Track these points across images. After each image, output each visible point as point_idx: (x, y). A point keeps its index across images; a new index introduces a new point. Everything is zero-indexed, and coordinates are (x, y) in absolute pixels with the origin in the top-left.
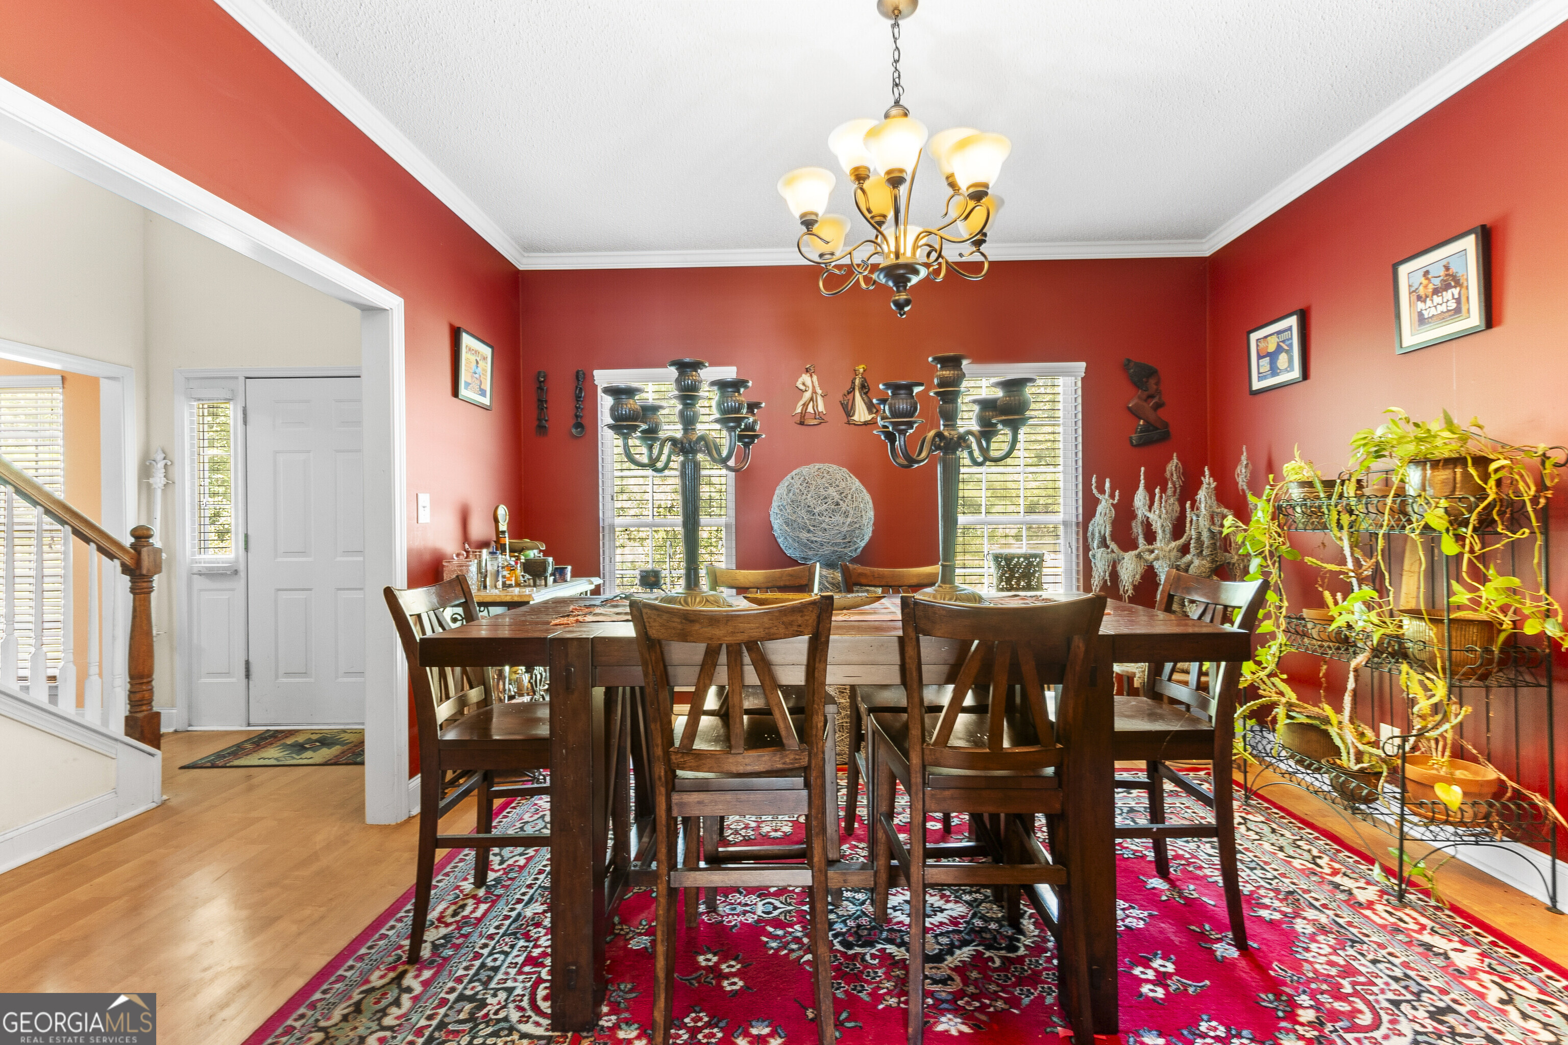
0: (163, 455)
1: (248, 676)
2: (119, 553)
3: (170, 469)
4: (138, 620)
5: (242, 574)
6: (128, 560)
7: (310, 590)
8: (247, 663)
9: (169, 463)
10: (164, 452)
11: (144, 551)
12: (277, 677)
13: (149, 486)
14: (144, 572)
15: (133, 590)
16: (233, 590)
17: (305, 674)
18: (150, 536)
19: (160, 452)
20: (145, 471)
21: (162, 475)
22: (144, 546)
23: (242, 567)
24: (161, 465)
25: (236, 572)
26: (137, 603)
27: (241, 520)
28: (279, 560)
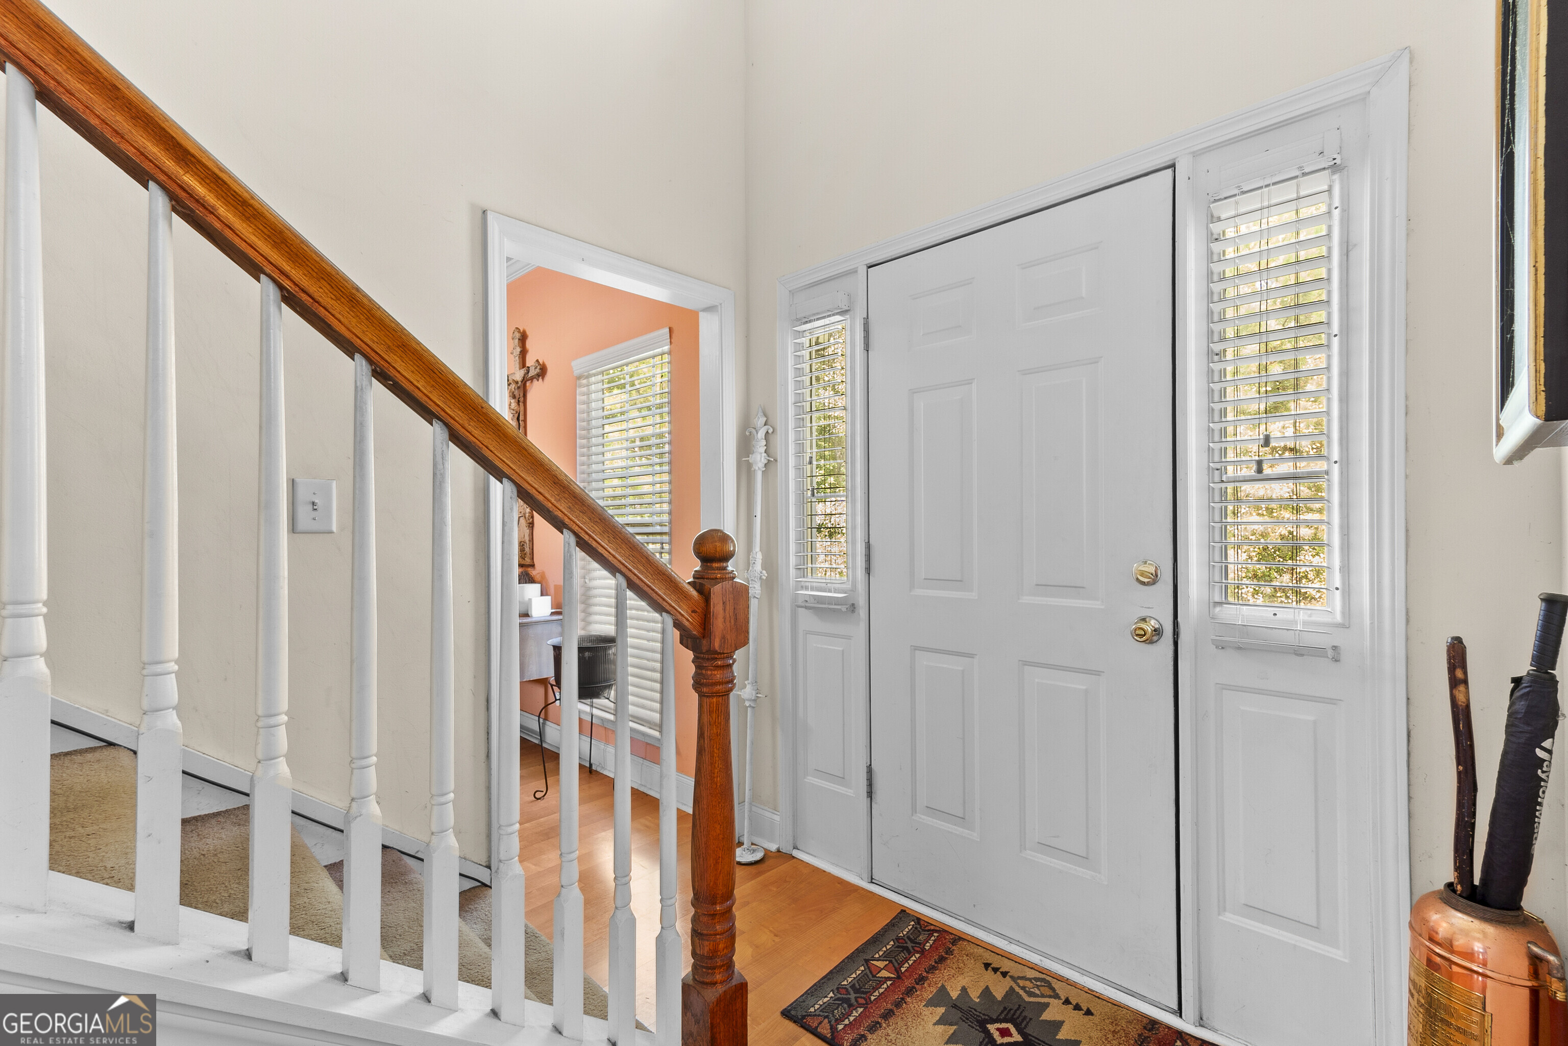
0: (764, 419)
1: (870, 794)
2: (671, 600)
3: (771, 437)
4: (706, 758)
5: (863, 613)
6: (689, 620)
7: (971, 656)
8: (870, 770)
9: (770, 431)
10: (765, 415)
11: (717, 590)
12: (914, 810)
13: (749, 465)
14: (717, 645)
15: (699, 684)
16: (849, 638)
17: (962, 820)
18: (727, 557)
19: (760, 414)
20: (745, 446)
21: (763, 449)
22: (716, 580)
23: (861, 601)
24: (761, 434)
25: (853, 608)
26: (706, 719)
27: (860, 520)
28: (918, 592)
